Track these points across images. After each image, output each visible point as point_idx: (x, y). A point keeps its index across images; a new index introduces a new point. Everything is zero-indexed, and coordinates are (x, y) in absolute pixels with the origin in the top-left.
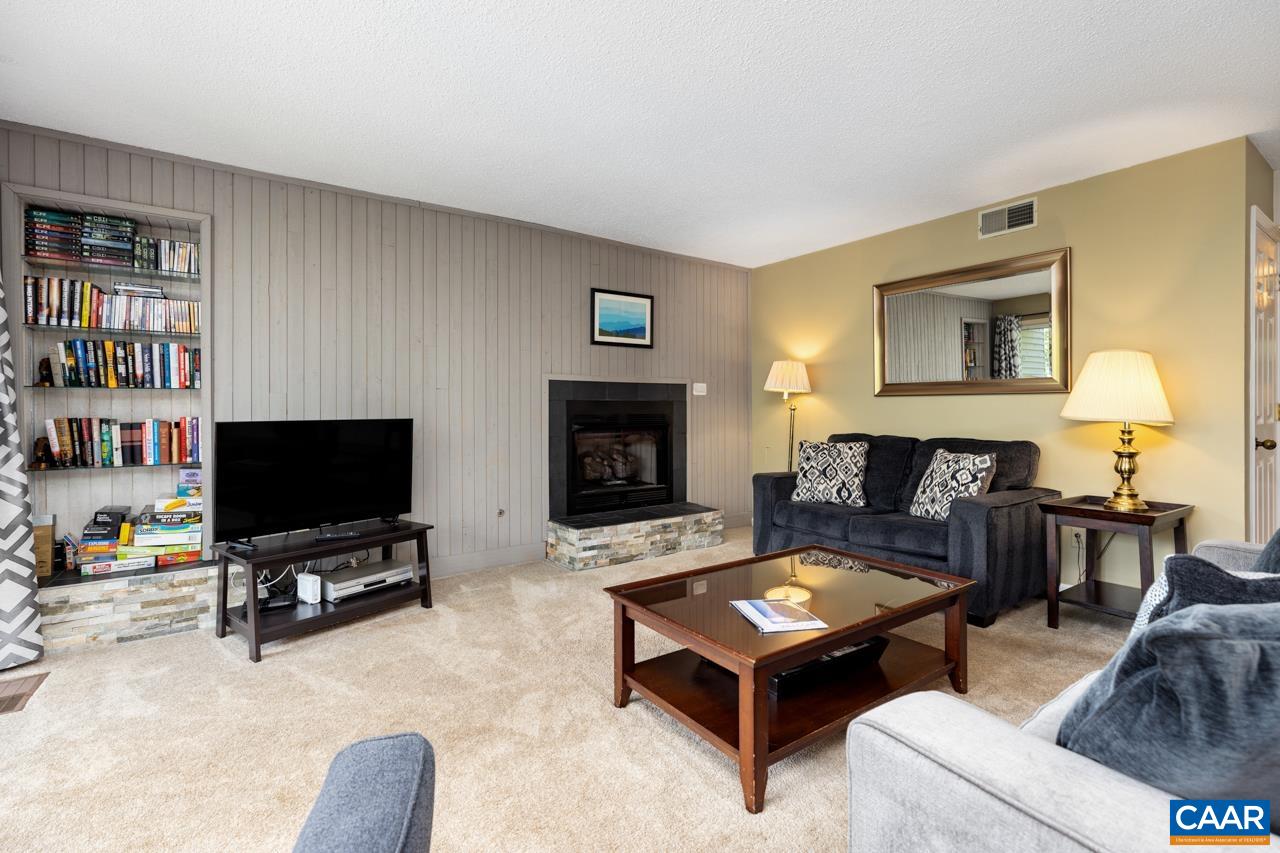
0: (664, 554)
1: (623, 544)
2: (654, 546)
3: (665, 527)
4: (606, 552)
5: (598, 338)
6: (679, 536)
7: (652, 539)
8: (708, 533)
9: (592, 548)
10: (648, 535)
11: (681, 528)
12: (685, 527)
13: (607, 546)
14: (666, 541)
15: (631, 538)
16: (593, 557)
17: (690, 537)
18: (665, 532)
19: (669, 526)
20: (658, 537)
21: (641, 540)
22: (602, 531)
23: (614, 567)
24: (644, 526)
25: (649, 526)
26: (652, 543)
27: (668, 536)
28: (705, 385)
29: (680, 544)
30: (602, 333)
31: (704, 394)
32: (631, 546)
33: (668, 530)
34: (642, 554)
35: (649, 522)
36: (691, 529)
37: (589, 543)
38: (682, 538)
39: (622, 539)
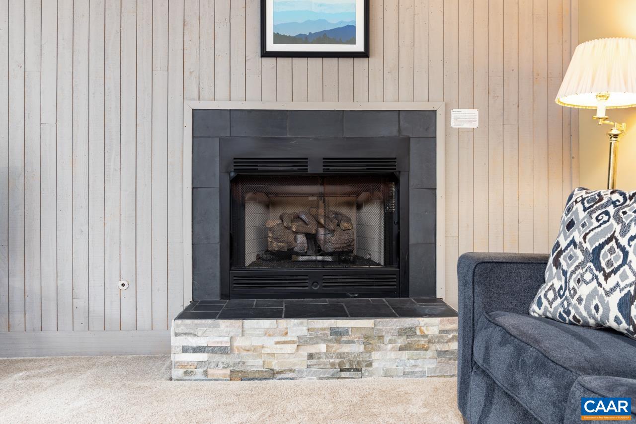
0: (332, 377)
1: (255, 350)
2: (313, 362)
3: (337, 333)
4: (224, 358)
5: (271, 47)
6: (367, 351)
7: (313, 349)
8: (429, 354)
9: (197, 350)
10: (301, 342)
11: (370, 340)
12: (381, 337)
13: (224, 351)
14: (340, 356)
15: (269, 343)
16: (201, 363)
17: (393, 355)
18: (338, 342)
19: (346, 332)
20: (322, 348)
21: (290, 348)
22: (218, 326)
23: (236, 385)
24: (297, 327)
25: (305, 329)
26: (311, 356)
27: (346, 349)
28: (475, 112)
29: (370, 364)
30: (278, 39)
31: (476, 125)
32: (272, 355)
33: (344, 338)
34: (291, 371)
35: (305, 321)
36: (390, 342)
37: (193, 342)
38: (375, 355)
39: (257, 342)
